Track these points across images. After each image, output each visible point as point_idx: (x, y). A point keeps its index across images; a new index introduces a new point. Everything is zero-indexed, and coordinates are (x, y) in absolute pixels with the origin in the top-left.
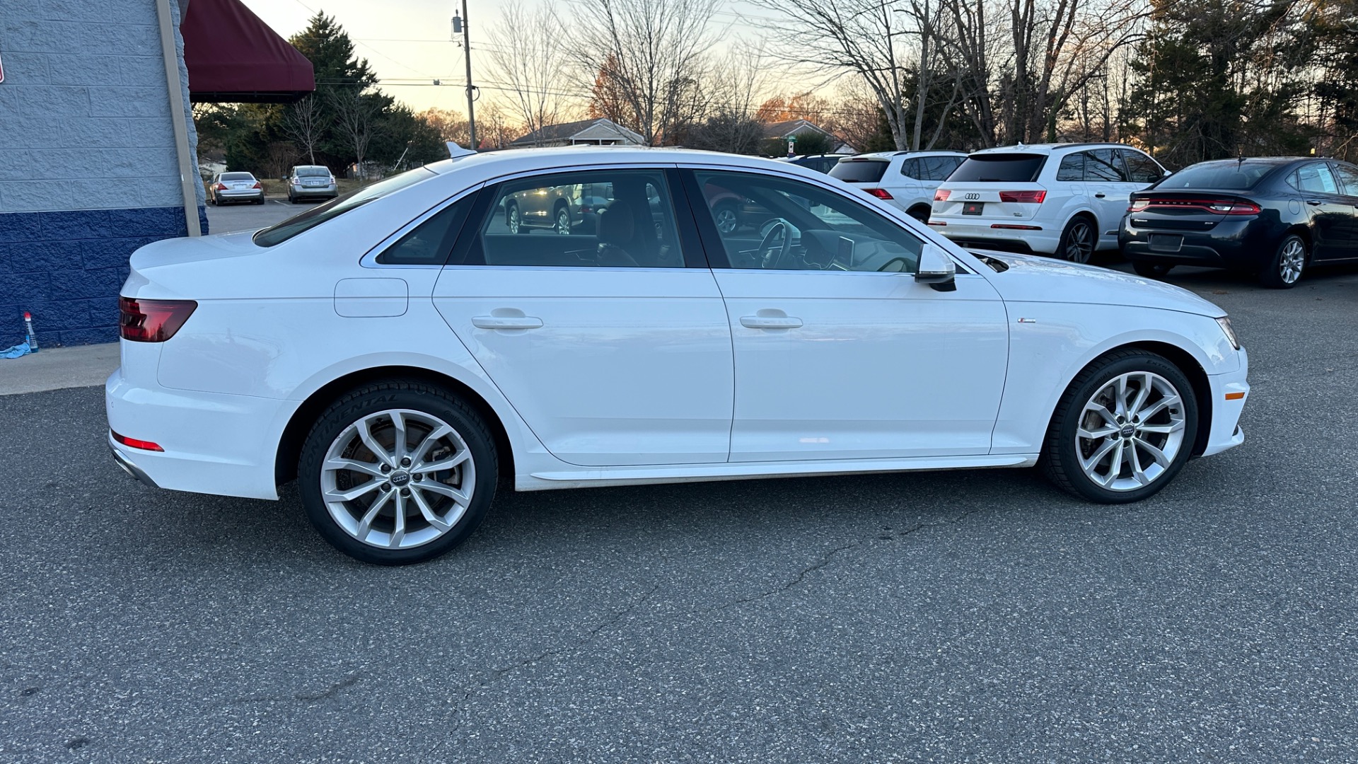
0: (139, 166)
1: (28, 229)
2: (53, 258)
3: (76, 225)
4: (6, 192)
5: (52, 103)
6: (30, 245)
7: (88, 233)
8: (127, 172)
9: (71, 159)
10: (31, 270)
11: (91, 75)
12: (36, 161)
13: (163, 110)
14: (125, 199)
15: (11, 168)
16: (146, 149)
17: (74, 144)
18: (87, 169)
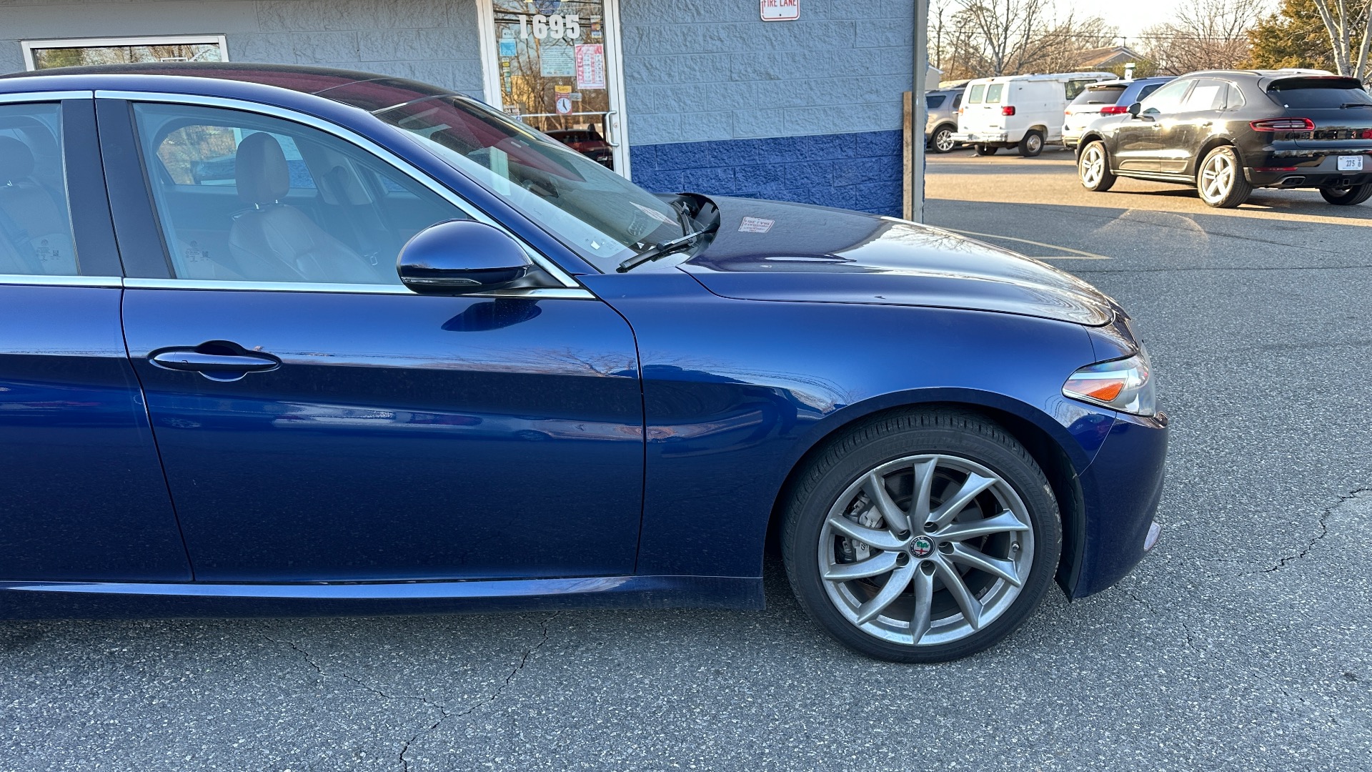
0: (883, 92)
1: (799, 150)
2: (813, 176)
3: (832, 147)
4: (787, 118)
5: (829, 37)
6: (799, 165)
7: (839, 154)
8: (873, 97)
9: (835, 87)
10: (797, 187)
11: (860, 9)
12: (811, 89)
13: (907, 39)
14: (869, 123)
15: (794, 96)
16: (890, 76)
17: (839, 73)
18: (845, 95)
